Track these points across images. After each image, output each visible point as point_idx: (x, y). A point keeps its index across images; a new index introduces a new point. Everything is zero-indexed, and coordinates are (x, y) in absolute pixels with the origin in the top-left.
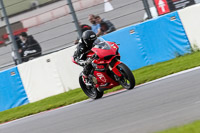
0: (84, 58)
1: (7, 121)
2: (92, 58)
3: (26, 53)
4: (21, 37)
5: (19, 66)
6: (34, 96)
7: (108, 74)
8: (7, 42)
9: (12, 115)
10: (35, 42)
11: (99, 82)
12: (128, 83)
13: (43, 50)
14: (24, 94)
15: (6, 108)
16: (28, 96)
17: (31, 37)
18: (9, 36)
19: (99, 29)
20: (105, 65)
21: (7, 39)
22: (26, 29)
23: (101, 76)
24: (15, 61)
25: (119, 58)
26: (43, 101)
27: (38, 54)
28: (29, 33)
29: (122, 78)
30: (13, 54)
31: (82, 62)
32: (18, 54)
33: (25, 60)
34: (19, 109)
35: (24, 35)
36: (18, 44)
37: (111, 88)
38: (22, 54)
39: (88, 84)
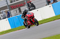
0: (24, 17)
2: (26, 17)
3: (31, 8)
4: (29, 4)
7: (31, 21)
8: (25, 5)
10: (34, 5)
11: (29, 24)
12: (37, 24)
13: (36, 7)
17: (32, 4)
18: (26, 3)
19: (53, 2)
20: (30, 19)
21: (25, 4)
22: (31, 1)
23: (29, 22)
25: (34, 17)
27: (35, 9)
28: (32, 2)
29: (35, 23)
31: (24, 18)
32: (28, 8)
35: (30, 3)
36: (29, 5)
37: (32, 25)
39: (26, 24)
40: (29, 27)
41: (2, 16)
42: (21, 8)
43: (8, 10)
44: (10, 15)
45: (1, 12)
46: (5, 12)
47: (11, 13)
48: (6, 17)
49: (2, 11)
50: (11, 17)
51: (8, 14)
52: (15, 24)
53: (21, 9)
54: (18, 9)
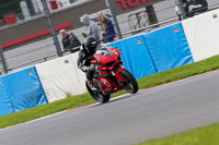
0: (87, 64)
1: (168, 82)
2: (95, 64)
3: (191, 7)
5: (183, 21)
6: (199, 54)
9: (175, 74)
14: (188, 52)
15: (169, 67)
16: (193, 55)
23: (105, 81)
24: (179, 16)
25: (121, 63)
26: (208, 60)
27: (204, 9)
30: (177, 8)
31: (85, 68)
33: (189, 15)
34: (182, 69)
38: (186, 9)
39: (93, 89)
40: (106, 99)
41: (85, 36)
42: (154, 5)
43: (109, 13)
44: (114, 33)
45: (82, 19)
46: (95, 20)
47: (117, 24)
48: (101, 38)
49: (84, 16)
50: (117, 40)
51: (107, 29)
52: (133, 65)
53: (156, 10)
54: (144, 9)
